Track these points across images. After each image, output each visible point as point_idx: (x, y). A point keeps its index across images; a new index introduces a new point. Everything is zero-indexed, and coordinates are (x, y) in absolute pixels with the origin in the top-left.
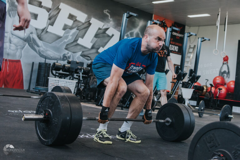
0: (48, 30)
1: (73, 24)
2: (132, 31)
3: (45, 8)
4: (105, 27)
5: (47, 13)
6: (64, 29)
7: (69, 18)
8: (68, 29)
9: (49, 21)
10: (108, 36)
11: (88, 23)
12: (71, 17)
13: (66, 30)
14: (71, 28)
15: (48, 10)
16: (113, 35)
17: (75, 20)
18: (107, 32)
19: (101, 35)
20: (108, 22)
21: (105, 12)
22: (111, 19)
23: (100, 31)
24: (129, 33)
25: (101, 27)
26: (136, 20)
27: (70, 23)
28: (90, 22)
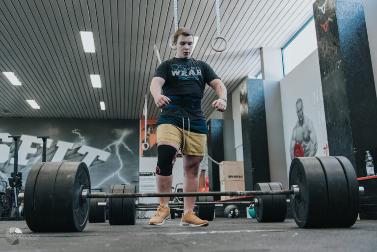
0: (10, 163)
1: (37, 151)
2: (114, 144)
3: (5, 143)
4: (76, 146)
5: (8, 147)
6: (28, 158)
7: (32, 147)
8: (32, 158)
9: (11, 154)
10: (81, 155)
11: (54, 147)
12: (34, 145)
13: (30, 159)
14: (35, 156)
15: (9, 144)
16: (87, 153)
17: (38, 147)
18: (79, 151)
19: (71, 156)
20: (79, 140)
21: (73, 132)
22: (82, 138)
23: (69, 152)
24: (108, 147)
25: (71, 148)
26: (116, 131)
27: (34, 151)
28: (57, 145)
